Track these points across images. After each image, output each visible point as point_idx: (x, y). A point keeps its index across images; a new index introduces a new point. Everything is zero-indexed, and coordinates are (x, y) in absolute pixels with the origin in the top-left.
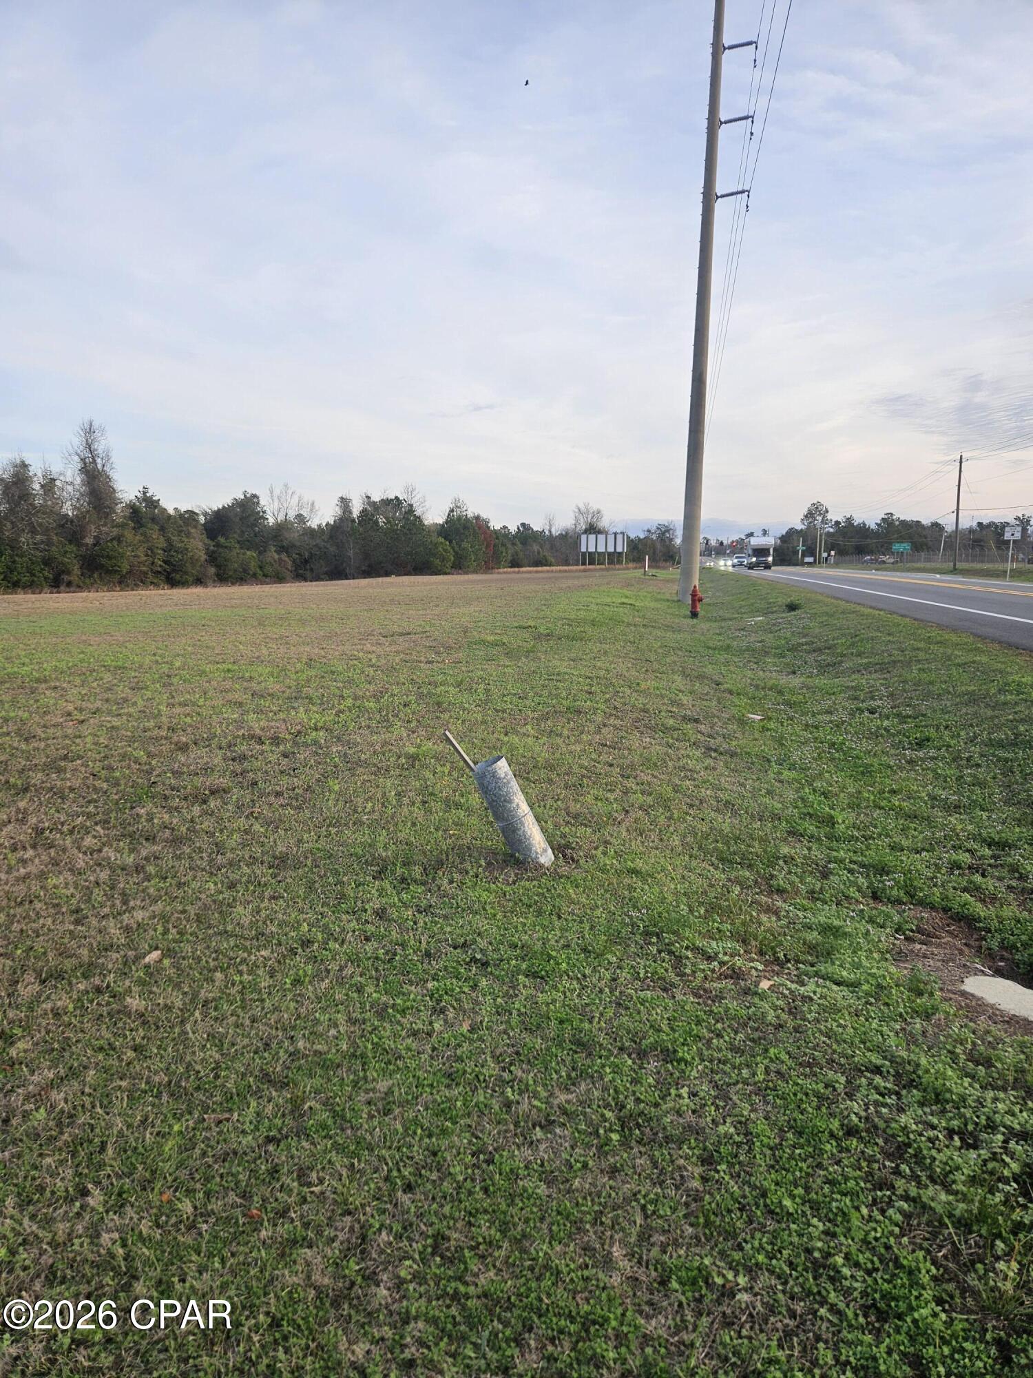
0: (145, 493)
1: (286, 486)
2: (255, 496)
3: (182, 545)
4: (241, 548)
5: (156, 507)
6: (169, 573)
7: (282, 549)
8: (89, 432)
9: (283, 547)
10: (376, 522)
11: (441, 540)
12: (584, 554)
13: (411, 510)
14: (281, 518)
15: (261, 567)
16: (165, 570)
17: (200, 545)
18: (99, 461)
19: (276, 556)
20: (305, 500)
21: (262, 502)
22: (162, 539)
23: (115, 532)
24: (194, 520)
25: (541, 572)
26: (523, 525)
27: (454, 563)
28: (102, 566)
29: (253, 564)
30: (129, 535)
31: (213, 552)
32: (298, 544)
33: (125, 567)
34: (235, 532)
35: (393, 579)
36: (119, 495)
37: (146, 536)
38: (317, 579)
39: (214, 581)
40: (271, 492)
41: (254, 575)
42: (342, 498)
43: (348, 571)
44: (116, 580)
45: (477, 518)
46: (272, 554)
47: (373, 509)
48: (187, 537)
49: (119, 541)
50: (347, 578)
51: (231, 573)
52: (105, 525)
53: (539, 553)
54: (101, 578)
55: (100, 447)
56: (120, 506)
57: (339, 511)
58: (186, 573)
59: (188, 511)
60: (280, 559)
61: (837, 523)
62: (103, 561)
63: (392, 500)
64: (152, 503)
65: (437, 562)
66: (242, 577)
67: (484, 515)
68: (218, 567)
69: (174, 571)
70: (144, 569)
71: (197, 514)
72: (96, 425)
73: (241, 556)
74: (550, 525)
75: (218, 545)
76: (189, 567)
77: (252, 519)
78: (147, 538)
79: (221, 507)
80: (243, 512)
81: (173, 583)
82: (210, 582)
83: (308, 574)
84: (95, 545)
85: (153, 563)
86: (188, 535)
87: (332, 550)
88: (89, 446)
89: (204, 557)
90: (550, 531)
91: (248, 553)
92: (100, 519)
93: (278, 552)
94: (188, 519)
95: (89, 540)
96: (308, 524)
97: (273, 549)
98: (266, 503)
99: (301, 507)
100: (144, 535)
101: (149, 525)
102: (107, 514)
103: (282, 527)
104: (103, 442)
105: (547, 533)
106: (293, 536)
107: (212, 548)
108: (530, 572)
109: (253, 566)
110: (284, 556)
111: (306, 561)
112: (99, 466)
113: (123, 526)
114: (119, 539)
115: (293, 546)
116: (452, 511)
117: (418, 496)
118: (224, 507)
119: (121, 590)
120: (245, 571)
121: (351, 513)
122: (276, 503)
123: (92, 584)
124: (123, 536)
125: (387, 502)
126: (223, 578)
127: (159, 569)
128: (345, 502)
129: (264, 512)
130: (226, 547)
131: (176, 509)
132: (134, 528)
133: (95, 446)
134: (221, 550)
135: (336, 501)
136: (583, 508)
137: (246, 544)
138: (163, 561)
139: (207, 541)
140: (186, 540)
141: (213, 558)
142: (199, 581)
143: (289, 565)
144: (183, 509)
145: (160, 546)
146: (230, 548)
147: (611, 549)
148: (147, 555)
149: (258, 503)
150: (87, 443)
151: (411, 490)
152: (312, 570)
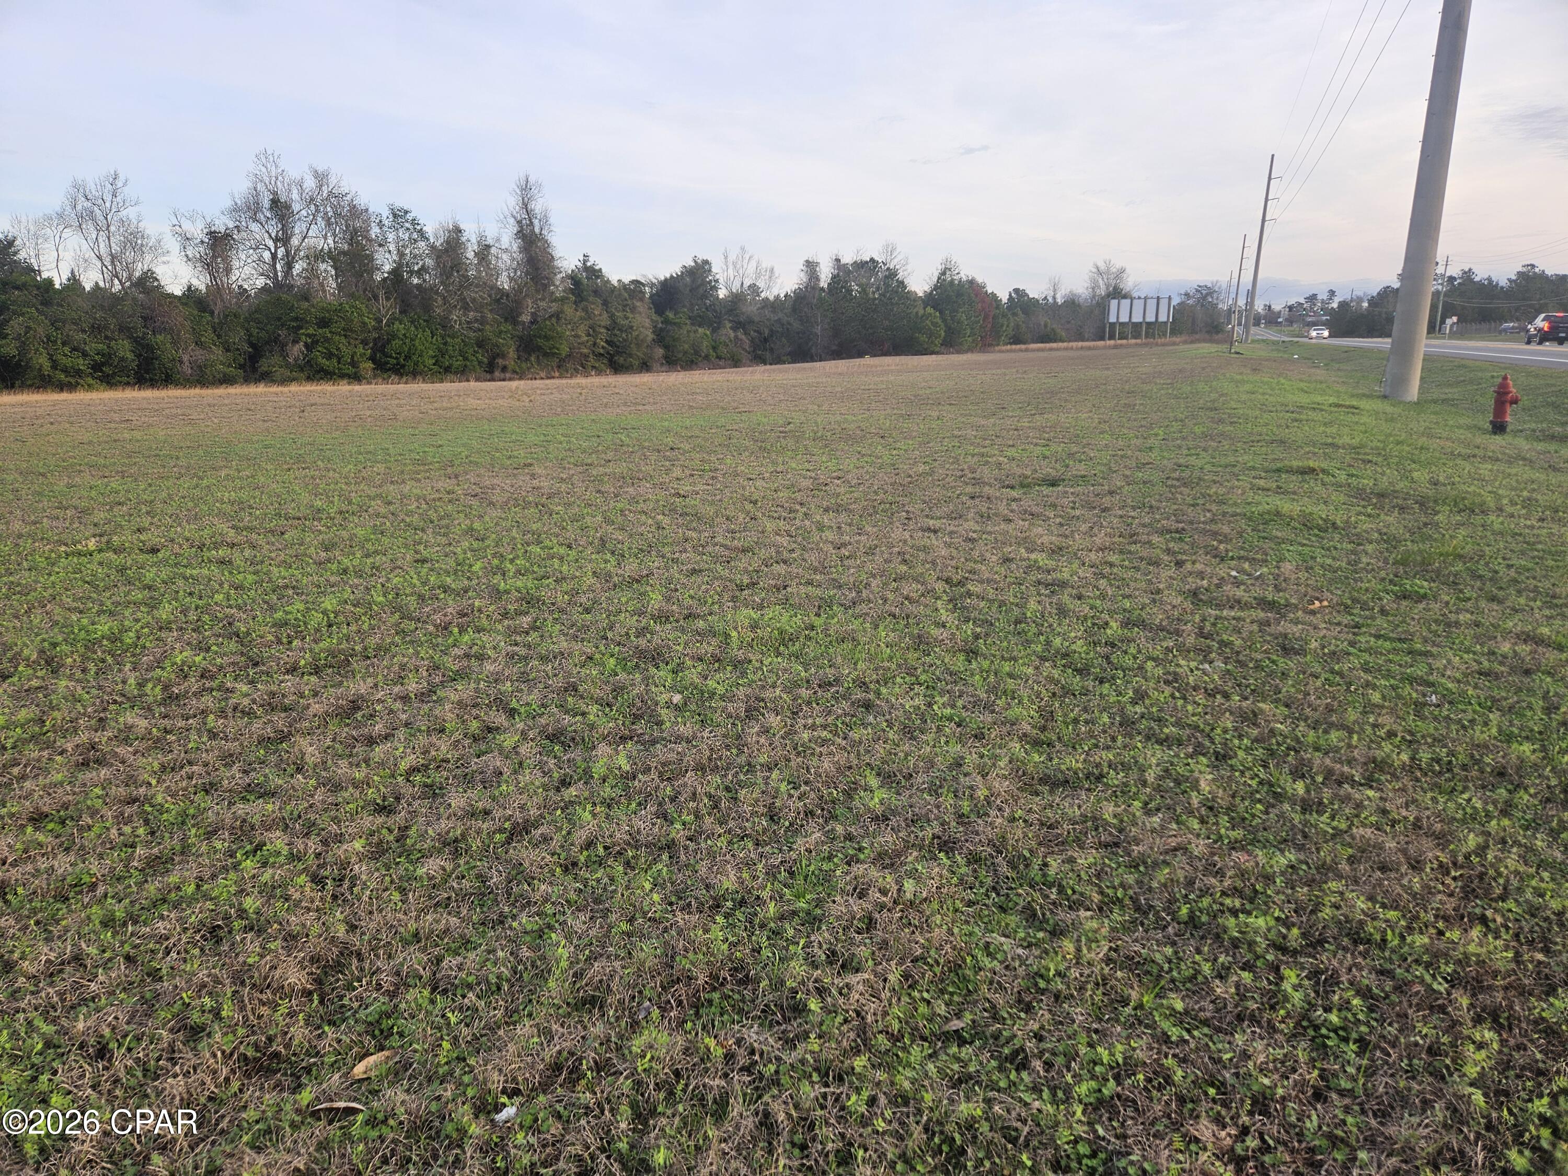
0: (585, 262)
1: (743, 249)
2: (706, 262)
3: (627, 322)
4: (692, 324)
5: (598, 277)
6: (612, 356)
7: (739, 325)
8: (526, 191)
9: (740, 323)
10: (850, 291)
11: (929, 310)
12: (1112, 325)
13: (892, 274)
14: (736, 288)
15: (714, 348)
16: (608, 353)
17: (647, 323)
18: (536, 222)
19: (732, 335)
20: (764, 266)
21: (714, 270)
22: (605, 315)
23: (555, 307)
24: (641, 292)
25: (1058, 349)
26: (1016, 291)
27: (944, 340)
28: (539, 348)
29: (705, 343)
30: (569, 310)
31: (661, 330)
32: (756, 319)
33: (565, 350)
34: (684, 306)
35: (868, 360)
36: (558, 263)
37: (587, 312)
38: (778, 360)
39: (662, 364)
40: (726, 258)
41: (707, 357)
42: (807, 261)
43: (813, 351)
44: (554, 364)
45: (972, 282)
46: (727, 332)
47: (843, 273)
48: (632, 312)
49: (558, 319)
50: (812, 360)
51: (680, 355)
52: (543, 299)
53: (1046, 326)
54: (539, 363)
55: (537, 206)
56: (559, 276)
57: (804, 278)
58: (630, 355)
59: (633, 282)
60: (736, 337)
61: (1452, 279)
62: (540, 342)
63: (867, 262)
64: (593, 273)
65: (924, 338)
66: (691, 361)
67: (980, 280)
68: (666, 347)
69: (618, 353)
70: (585, 351)
71: (644, 285)
72: (532, 180)
73: (692, 335)
74: (1055, 291)
75: (666, 322)
76: (634, 349)
77: (701, 291)
78: (589, 315)
79: (668, 276)
80: (693, 281)
81: (617, 368)
82: (656, 366)
83: (768, 355)
84: (532, 323)
85: (595, 344)
86: (633, 309)
87: (796, 325)
88: (525, 206)
89: (651, 336)
90: (1054, 298)
91: (700, 330)
92: (537, 291)
93: (734, 329)
94: (634, 291)
95: (526, 318)
96: (763, 295)
97: (728, 325)
98: (717, 268)
99: (758, 275)
100: (585, 310)
101: (591, 299)
102: (545, 287)
103: (736, 299)
104: (540, 201)
105: (1051, 300)
106: (750, 310)
107: (660, 325)
108: (1039, 350)
109: (705, 346)
110: (740, 334)
111: (766, 340)
112: (537, 230)
113: (563, 300)
114: (557, 316)
115: (751, 322)
116: (944, 273)
117: (899, 258)
118: (672, 276)
119: (560, 377)
120: (697, 353)
121: (818, 279)
122: (731, 271)
123: (529, 369)
124: (562, 312)
125: (860, 265)
126: (672, 361)
127: (602, 351)
128: (811, 267)
129: (717, 281)
130: (675, 324)
131: (619, 281)
132: (575, 303)
133: (532, 205)
134: (669, 327)
135: (800, 265)
136: (1103, 267)
137: (698, 320)
138: (607, 342)
139: (655, 317)
140: (630, 315)
141: (661, 337)
142: (645, 367)
143: (747, 345)
144: (626, 280)
145: (603, 324)
146: (679, 325)
147: (1151, 318)
148: (589, 335)
149: (710, 271)
150: (523, 203)
151: (891, 249)
152: (772, 350)
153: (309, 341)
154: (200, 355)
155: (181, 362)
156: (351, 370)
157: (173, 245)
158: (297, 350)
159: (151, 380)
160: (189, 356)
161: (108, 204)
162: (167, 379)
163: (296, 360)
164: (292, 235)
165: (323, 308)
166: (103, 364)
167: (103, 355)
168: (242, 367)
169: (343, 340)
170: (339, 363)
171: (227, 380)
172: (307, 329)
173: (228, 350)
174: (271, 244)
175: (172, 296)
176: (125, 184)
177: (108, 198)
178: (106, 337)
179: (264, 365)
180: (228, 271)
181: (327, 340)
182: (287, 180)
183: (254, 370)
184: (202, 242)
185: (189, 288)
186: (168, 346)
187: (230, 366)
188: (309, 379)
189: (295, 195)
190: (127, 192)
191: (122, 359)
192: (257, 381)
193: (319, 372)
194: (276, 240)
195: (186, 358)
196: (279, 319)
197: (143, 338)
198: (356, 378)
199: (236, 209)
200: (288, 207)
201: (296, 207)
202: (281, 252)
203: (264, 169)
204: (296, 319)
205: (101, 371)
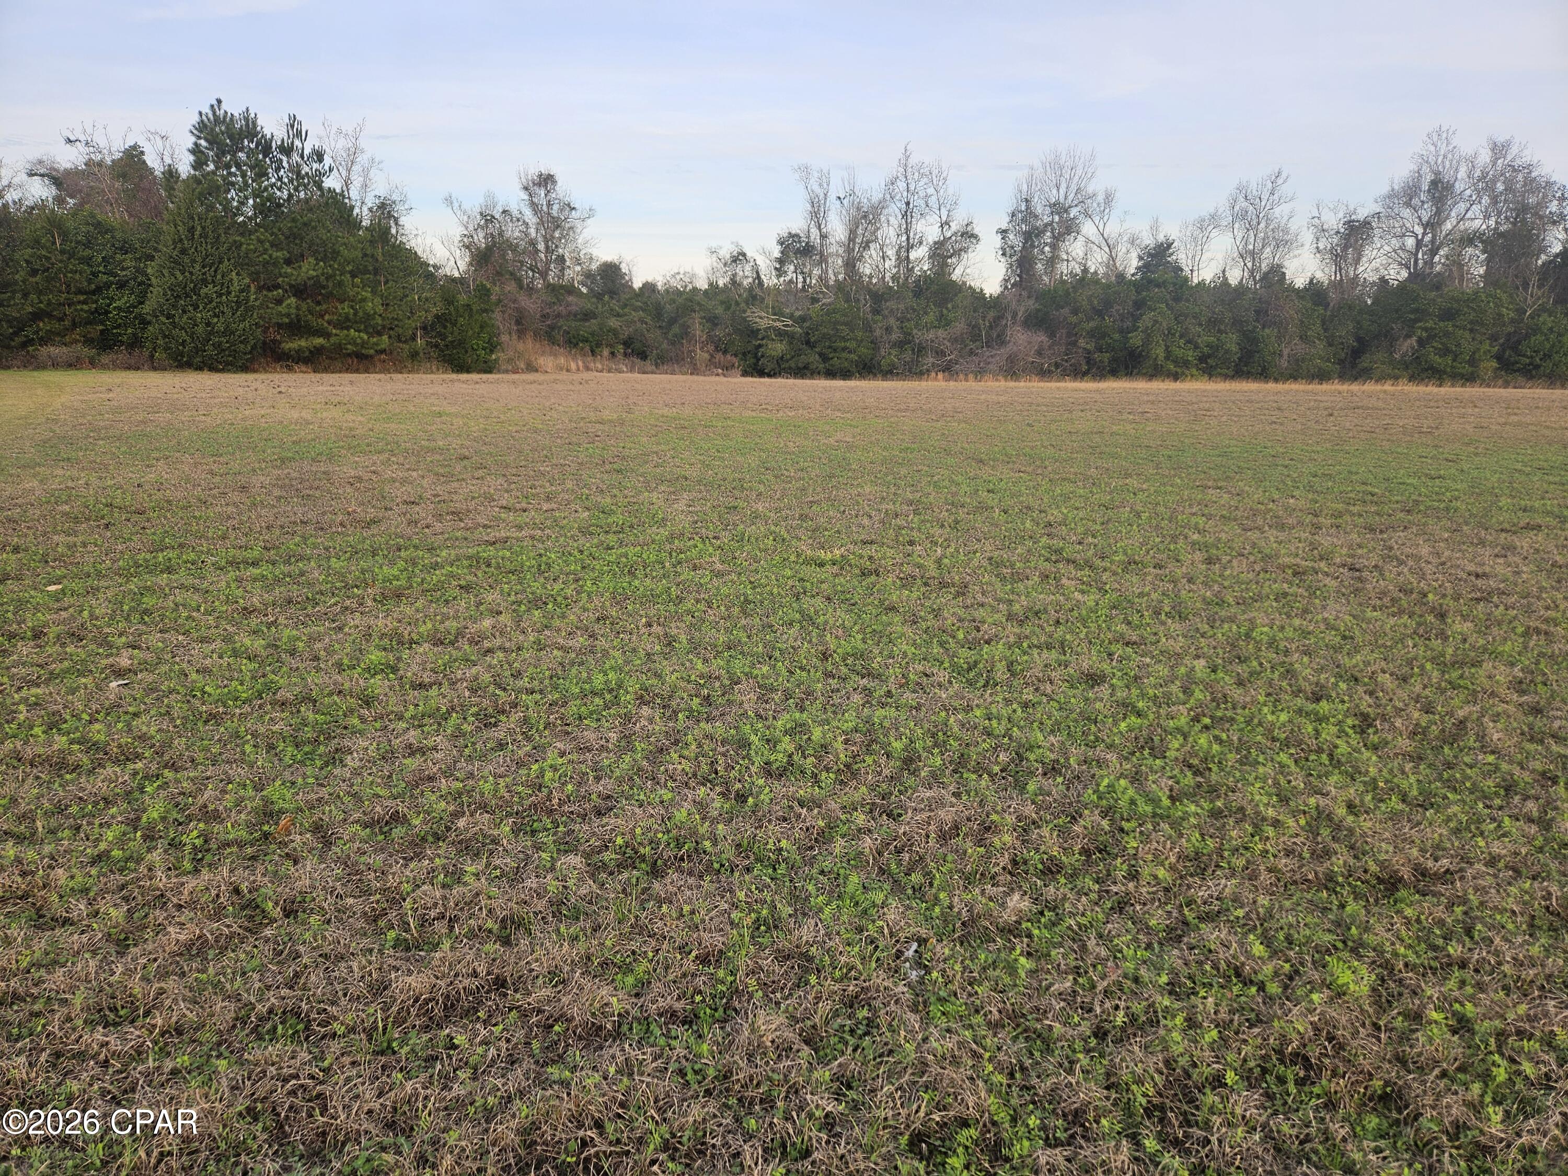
153: (1424, 334)
154: (1300, 348)
155: (1281, 355)
156: (1468, 369)
157: (1307, 237)
158: (1407, 345)
159: (1249, 372)
160: (1287, 351)
161: (1263, 203)
162: (1264, 374)
163: (1404, 356)
164: (1447, 218)
165: (1453, 298)
166: (1209, 356)
167: (1211, 347)
168: (1341, 362)
169: (1467, 334)
170: (1454, 360)
171: (1322, 376)
172: (1427, 321)
173: (1330, 345)
174: (1419, 230)
175: (1291, 289)
176: (1285, 182)
177: (1265, 197)
178: (1220, 331)
179: (1365, 361)
180: (1357, 261)
181: (1447, 334)
182: (1457, 157)
183: (1354, 365)
184: (1338, 232)
185: (1311, 280)
186: (1273, 339)
187: (1328, 360)
188: (1412, 378)
189: (1462, 174)
190: (1285, 190)
191: (1227, 351)
192: (1355, 378)
193: (1427, 370)
194: (1425, 226)
195: (1286, 352)
196: (1397, 311)
197: (1253, 331)
198: (1470, 379)
199: (1392, 195)
200: (1449, 187)
201: (1459, 187)
202: (1428, 238)
203: (1432, 148)
204: (1416, 311)
205: (1206, 363)
